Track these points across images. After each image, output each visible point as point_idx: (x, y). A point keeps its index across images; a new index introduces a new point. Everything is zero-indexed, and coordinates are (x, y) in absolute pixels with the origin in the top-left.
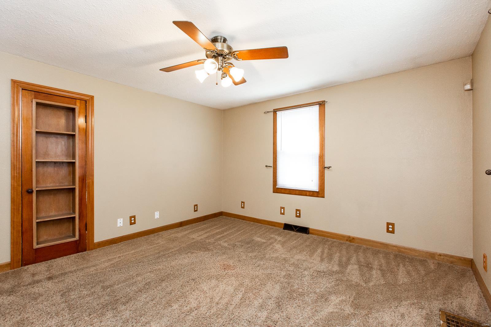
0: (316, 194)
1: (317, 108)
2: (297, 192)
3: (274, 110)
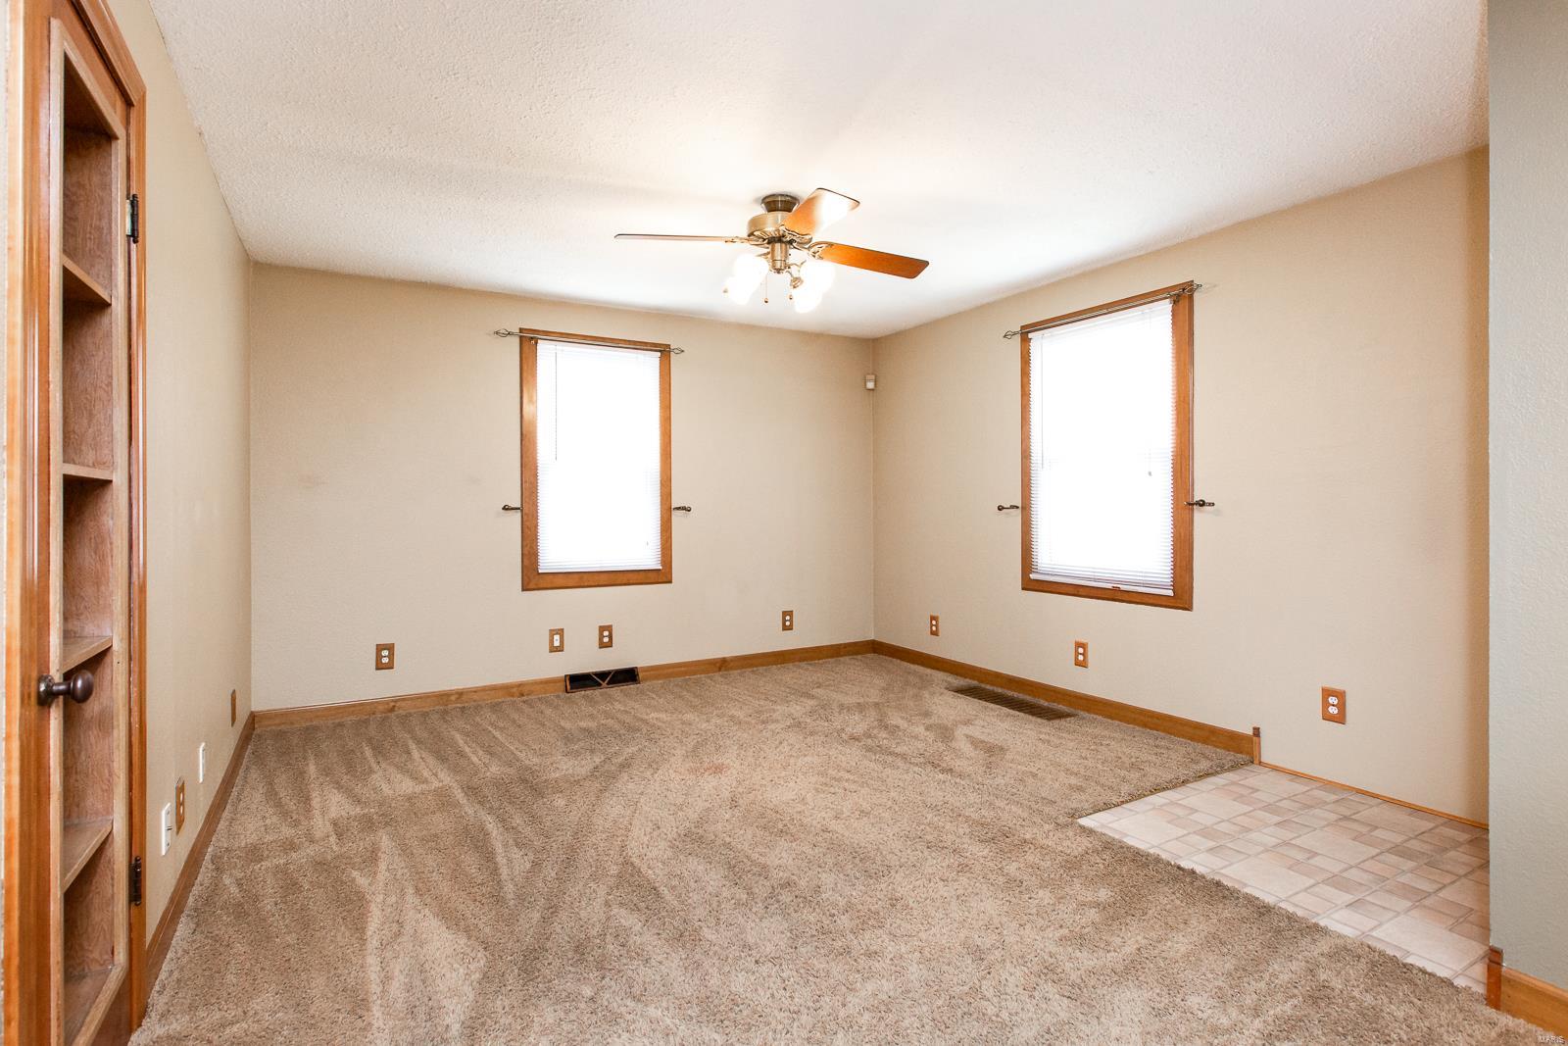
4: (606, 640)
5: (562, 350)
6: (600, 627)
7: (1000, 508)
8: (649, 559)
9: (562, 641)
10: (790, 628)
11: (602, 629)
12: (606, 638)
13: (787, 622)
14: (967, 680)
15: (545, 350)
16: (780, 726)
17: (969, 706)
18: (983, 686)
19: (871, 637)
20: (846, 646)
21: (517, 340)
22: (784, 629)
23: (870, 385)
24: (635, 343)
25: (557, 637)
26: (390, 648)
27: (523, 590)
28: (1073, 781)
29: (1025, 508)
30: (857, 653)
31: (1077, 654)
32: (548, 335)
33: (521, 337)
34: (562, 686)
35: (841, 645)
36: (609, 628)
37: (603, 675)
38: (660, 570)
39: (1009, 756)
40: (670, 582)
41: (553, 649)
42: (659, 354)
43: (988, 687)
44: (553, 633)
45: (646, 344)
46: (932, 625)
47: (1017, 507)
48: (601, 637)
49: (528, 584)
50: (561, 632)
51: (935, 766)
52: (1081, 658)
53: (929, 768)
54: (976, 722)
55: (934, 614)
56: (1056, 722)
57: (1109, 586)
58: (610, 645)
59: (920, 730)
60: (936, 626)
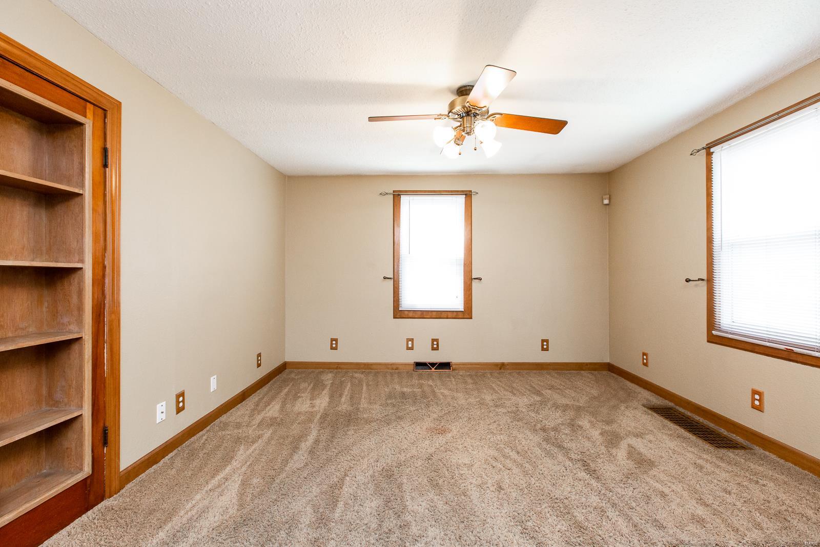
0: (461, 315)
1: (461, 199)
2: (434, 313)
3: (394, 191)
4: (435, 346)
5: (413, 199)
6: (432, 339)
7: (688, 281)
8: (459, 305)
9: (413, 345)
10: (547, 349)
11: (433, 340)
12: (435, 345)
13: (545, 345)
14: (667, 401)
15: (404, 199)
16: (504, 410)
17: (653, 422)
18: (677, 408)
19: (607, 360)
20: (587, 364)
21: (392, 196)
22: (542, 350)
23: (606, 202)
24: (451, 191)
25: (410, 342)
26: (336, 340)
27: (394, 318)
28: (701, 511)
29: (710, 281)
30: (595, 370)
31: (753, 399)
32: (407, 192)
33: (394, 195)
34: (412, 367)
35: (584, 363)
36: (437, 340)
37: (433, 365)
38: (462, 311)
39: (654, 472)
40: (471, 318)
41: (408, 348)
42: (464, 196)
43: (681, 410)
44: (408, 340)
45: (458, 191)
46: (643, 359)
47: (703, 280)
48: (433, 344)
49: (396, 315)
50: (412, 340)
51: (585, 465)
52: (757, 403)
53: (579, 465)
54: (647, 437)
55: (646, 352)
56: (723, 451)
57: (783, 347)
58: (437, 349)
59: (595, 433)
60: (646, 359)
